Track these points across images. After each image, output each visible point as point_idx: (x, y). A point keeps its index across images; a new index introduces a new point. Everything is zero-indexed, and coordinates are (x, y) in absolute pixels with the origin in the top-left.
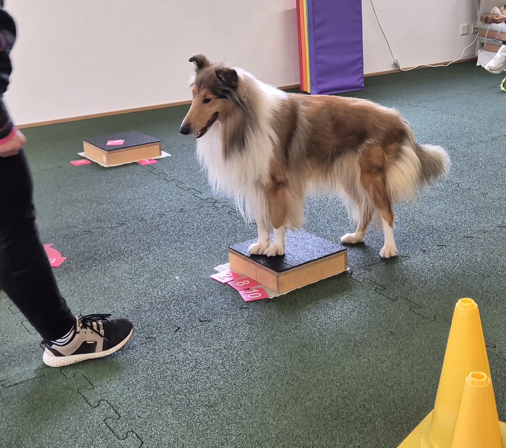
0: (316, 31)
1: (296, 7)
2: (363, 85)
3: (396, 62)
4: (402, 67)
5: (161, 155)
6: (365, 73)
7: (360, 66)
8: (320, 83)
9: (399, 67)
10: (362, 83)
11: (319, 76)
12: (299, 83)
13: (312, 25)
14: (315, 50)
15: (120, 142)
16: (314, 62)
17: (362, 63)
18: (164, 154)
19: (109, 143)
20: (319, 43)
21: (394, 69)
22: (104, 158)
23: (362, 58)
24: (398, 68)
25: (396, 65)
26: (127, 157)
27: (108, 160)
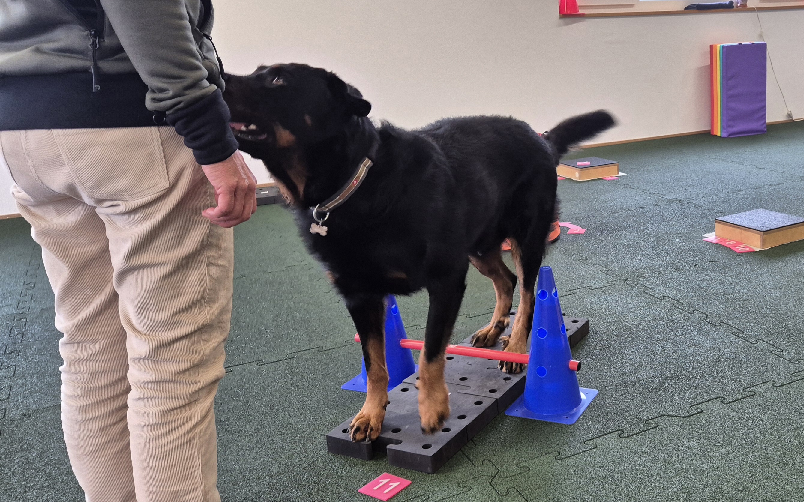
0: (729, 82)
1: (709, 64)
2: (766, 129)
3: (789, 113)
4: (794, 118)
5: (618, 174)
6: (767, 122)
7: (764, 113)
8: (730, 126)
9: (792, 117)
10: (765, 128)
11: (730, 120)
12: (710, 129)
13: (725, 78)
14: (728, 97)
15: (587, 163)
16: (725, 108)
17: (765, 110)
18: (621, 174)
19: (579, 163)
20: (731, 92)
21: (788, 119)
22: (577, 175)
23: (765, 106)
24: (791, 119)
25: (790, 115)
26: (595, 174)
27: (580, 176)
